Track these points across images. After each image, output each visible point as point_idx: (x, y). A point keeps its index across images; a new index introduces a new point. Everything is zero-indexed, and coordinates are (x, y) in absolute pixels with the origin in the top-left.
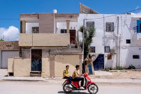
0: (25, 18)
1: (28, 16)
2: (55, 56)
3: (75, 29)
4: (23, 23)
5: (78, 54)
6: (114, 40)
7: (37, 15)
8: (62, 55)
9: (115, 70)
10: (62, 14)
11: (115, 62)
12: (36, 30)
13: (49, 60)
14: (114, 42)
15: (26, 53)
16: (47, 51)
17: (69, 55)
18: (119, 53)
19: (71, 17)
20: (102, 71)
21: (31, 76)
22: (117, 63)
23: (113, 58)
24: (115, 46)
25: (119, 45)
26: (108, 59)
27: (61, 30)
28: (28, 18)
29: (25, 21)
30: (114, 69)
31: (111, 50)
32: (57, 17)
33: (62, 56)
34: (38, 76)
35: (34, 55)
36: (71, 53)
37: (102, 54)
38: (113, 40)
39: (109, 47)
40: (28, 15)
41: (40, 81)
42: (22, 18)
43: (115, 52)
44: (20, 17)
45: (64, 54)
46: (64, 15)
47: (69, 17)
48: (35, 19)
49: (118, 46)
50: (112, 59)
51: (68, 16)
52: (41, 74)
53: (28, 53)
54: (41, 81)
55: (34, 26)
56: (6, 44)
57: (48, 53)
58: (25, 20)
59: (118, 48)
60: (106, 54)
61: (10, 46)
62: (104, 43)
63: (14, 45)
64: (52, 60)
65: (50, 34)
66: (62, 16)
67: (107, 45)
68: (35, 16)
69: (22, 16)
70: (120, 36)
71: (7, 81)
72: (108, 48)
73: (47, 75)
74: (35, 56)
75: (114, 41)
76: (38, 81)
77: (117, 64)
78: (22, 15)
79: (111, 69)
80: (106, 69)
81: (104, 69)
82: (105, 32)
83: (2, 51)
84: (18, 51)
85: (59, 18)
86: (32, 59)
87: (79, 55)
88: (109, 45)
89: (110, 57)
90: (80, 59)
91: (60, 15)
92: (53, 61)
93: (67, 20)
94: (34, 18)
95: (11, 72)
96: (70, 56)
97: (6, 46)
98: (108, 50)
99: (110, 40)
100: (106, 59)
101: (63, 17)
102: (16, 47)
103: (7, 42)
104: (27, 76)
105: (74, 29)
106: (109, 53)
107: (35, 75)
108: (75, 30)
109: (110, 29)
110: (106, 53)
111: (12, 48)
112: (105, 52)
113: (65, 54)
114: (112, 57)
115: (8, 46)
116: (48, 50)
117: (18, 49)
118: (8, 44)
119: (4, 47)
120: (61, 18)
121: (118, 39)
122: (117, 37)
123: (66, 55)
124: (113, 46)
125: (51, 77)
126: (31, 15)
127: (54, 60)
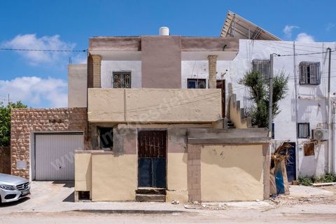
0: (104, 48)
1: (111, 43)
2: (202, 149)
3: (223, 79)
4: (95, 60)
5: (261, 142)
6: (319, 106)
7: (134, 42)
8: (219, 144)
9: (325, 181)
10: (201, 40)
11: (323, 163)
12: (122, 80)
13: (186, 158)
14: (320, 113)
15: (125, 140)
16: (181, 136)
17: (237, 144)
18: (332, 139)
19: (225, 47)
20: (292, 184)
21: (139, 199)
22: (328, 164)
23: (318, 152)
24: (322, 122)
25: (332, 120)
26: (306, 155)
27: (188, 79)
28: (112, 49)
29: (100, 56)
30: (321, 180)
31: (315, 132)
32: (188, 47)
33: (219, 148)
34: (157, 199)
35: (146, 144)
36: (243, 139)
37: (292, 141)
38: (316, 107)
39: (308, 124)
40: (111, 40)
41: (176, 214)
42: (96, 49)
43: (325, 138)
44: (91, 47)
45: (224, 144)
46: (205, 42)
47: (218, 47)
48: (131, 50)
49: (330, 123)
50: (316, 153)
51: (216, 44)
52: (165, 194)
53: (129, 141)
54: (179, 214)
55: (117, 70)
56: (48, 115)
57: (182, 141)
58: (102, 53)
59: (330, 127)
60: (301, 143)
61: (60, 121)
62: (294, 114)
63: (70, 119)
64: (193, 159)
65: (170, 90)
66: (201, 44)
67: (303, 120)
68: (129, 43)
69: (94, 44)
70: (333, 96)
71: (87, 213)
72: (306, 127)
73: (180, 197)
74: (146, 149)
75: (318, 110)
76: (171, 212)
77: (327, 166)
78: (94, 40)
79: (313, 180)
80: (301, 180)
81: (295, 179)
82: (298, 86)
83: (35, 134)
84: (81, 133)
85: (192, 49)
86: (139, 156)
87: (261, 146)
88: (307, 119)
89: (309, 150)
90: (265, 155)
91: (196, 42)
92: (195, 162)
93: (209, 56)
94: (126, 48)
95: (84, 189)
96: (239, 146)
97: (48, 121)
98: (306, 131)
99: (309, 108)
100: (300, 155)
101: (204, 46)
102: (75, 125)
103: (51, 111)
104: (127, 201)
105: (221, 79)
106: (307, 141)
107: (149, 198)
108: (224, 81)
109: (309, 80)
110: (300, 140)
111: (64, 127)
112: (298, 137)
113: (229, 142)
114: (316, 149)
115: (54, 121)
116: (183, 132)
117: (81, 128)
118: (53, 115)
119: (42, 123)
120: (197, 49)
121: (328, 105)
122: (327, 100)
123: (229, 144)
124: (317, 122)
125: (191, 201)
126: (120, 40)
127: (200, 159)
